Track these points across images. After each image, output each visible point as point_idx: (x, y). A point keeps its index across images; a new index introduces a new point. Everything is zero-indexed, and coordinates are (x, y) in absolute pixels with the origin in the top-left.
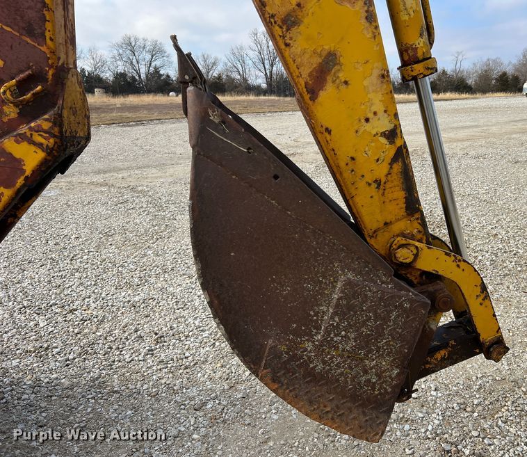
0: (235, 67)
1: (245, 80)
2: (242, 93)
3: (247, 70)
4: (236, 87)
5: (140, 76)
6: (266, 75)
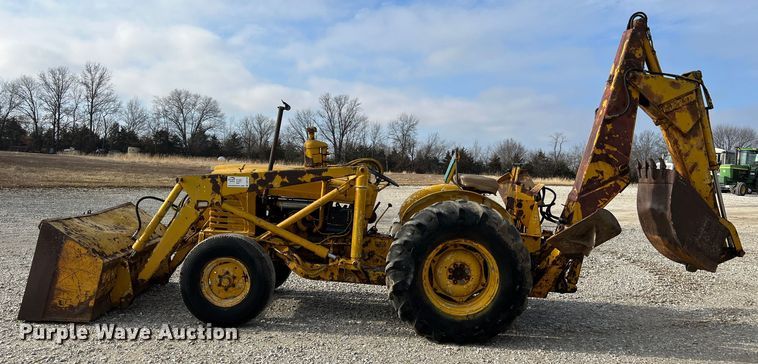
0: (299, 133)
5: (184, 136)
6: (335, 144)
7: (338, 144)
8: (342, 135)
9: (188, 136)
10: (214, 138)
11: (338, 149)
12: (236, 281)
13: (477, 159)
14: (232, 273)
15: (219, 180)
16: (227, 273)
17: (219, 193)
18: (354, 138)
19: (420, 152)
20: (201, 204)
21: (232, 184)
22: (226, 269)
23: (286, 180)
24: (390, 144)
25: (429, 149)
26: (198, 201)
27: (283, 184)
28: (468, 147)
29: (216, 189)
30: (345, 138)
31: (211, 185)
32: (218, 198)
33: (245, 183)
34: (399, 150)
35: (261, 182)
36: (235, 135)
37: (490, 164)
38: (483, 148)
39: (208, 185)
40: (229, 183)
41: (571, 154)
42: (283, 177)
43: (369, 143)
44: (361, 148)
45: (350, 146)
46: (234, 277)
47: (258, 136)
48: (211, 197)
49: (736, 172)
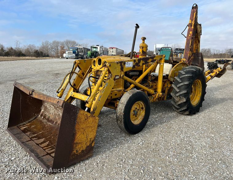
15: (123, 64)
21: (127, 66)
23: (144, 62)
26: (115, 76)
29: (122, 69)
31: (120, 67)
33: (131, 65)
35: (136, 64)
48: (120, 73)
49: (91, 53)
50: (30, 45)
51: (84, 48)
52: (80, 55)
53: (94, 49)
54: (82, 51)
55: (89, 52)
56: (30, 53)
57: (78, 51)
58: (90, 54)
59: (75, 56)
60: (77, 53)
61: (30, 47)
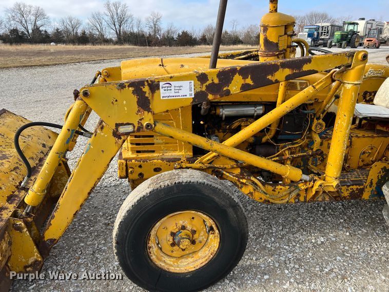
0: (96, 27)
1: (102, 35)
2: (100, 43)
3: (104, 29)
4: (96, 40)
5: (28, 32)
6: (117, 32)
7: (118, 32)
8: (120, 26)
9: (30, 31)
10: (46, 32)
11: (119, 35)
12: (196, 236)
13: (194, 37)
14: (189, 227)
15: (146, 89)
16: (183, 228)
17: (149, 110)
18: (127, 28)
19: (163, 34)
20: (122, 130)
21: (167, 94)
22: (181, 223)
23: (249, 81)
24: (147, 31)
25: (168, 32)
26: (118, 125)
27: (245, 87)
28: (189, 30)
29: (144, 104)
30: (121, 28)
31: (135, 99)
32: (148, 119)
33: (186, 91)
34: (152, 34)
35: (212, 88)
36: (57, 30)
37: (201, 39)
38: (197, 30)
39: (129, 99)
40: (163, 93)
41: (241, 31)
42: (245, 78)
43: (135, 30)
44: (132, 34)
45: (125, 33)
46: (194, 232)
47: (71, 29)
48: (138, 118)
49: (342, 35)
50: (251, 25)
51: (332, 26)
52: (323, 39)
53: (351, 27)
54: (328, 32)
55: (337, 34)
56: (251, 38)
57: (318, 33)
58: (339, 38)
59: (312, 41)
60: (315, 36)
61: (251, 29)
